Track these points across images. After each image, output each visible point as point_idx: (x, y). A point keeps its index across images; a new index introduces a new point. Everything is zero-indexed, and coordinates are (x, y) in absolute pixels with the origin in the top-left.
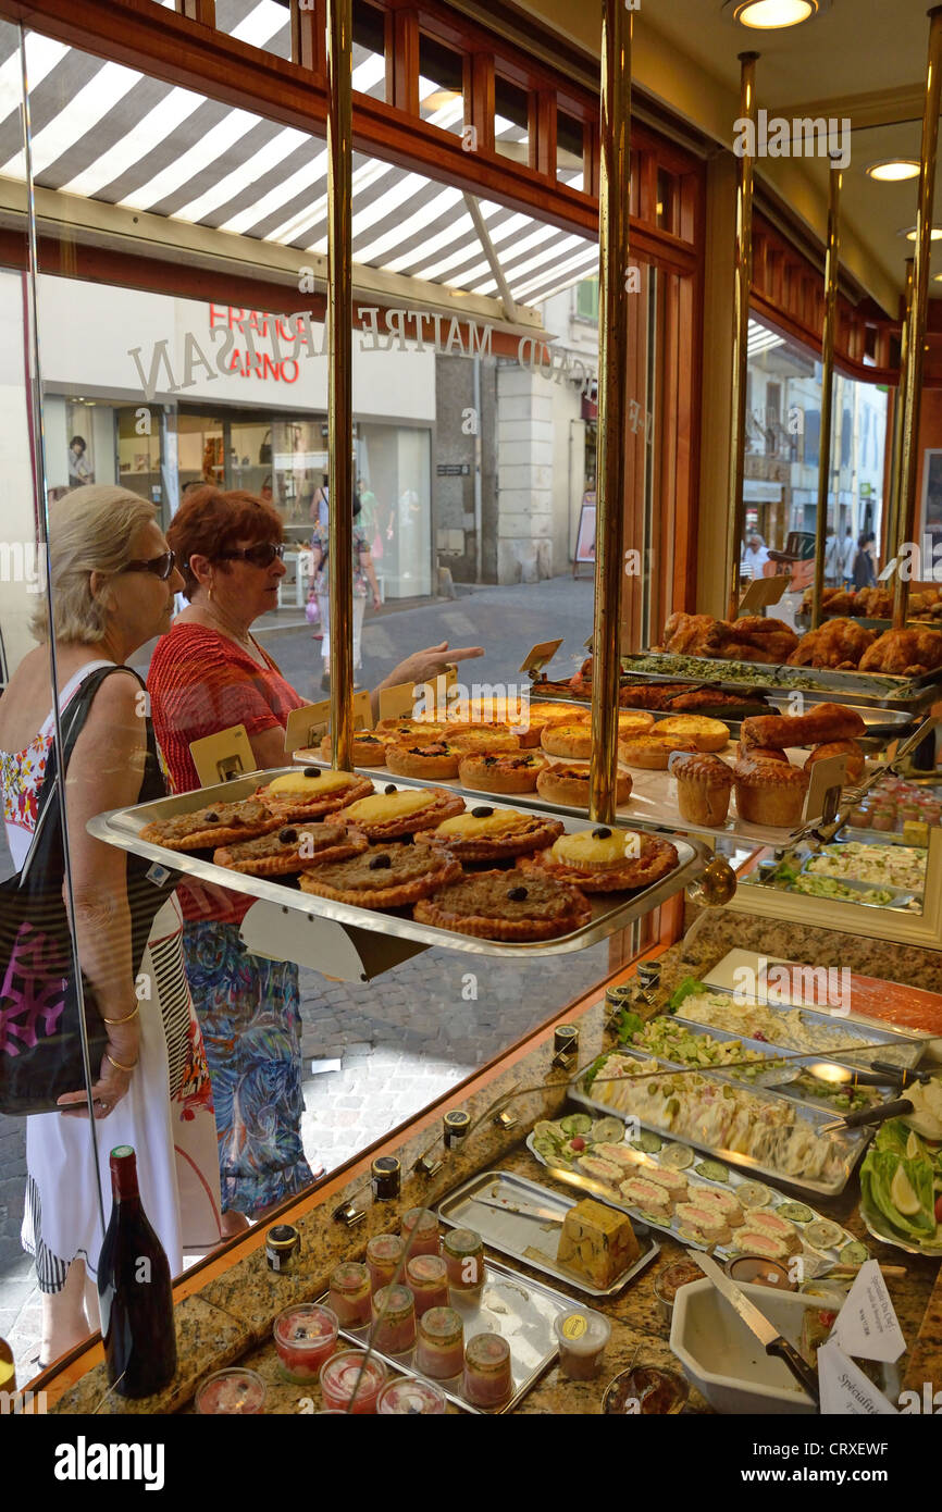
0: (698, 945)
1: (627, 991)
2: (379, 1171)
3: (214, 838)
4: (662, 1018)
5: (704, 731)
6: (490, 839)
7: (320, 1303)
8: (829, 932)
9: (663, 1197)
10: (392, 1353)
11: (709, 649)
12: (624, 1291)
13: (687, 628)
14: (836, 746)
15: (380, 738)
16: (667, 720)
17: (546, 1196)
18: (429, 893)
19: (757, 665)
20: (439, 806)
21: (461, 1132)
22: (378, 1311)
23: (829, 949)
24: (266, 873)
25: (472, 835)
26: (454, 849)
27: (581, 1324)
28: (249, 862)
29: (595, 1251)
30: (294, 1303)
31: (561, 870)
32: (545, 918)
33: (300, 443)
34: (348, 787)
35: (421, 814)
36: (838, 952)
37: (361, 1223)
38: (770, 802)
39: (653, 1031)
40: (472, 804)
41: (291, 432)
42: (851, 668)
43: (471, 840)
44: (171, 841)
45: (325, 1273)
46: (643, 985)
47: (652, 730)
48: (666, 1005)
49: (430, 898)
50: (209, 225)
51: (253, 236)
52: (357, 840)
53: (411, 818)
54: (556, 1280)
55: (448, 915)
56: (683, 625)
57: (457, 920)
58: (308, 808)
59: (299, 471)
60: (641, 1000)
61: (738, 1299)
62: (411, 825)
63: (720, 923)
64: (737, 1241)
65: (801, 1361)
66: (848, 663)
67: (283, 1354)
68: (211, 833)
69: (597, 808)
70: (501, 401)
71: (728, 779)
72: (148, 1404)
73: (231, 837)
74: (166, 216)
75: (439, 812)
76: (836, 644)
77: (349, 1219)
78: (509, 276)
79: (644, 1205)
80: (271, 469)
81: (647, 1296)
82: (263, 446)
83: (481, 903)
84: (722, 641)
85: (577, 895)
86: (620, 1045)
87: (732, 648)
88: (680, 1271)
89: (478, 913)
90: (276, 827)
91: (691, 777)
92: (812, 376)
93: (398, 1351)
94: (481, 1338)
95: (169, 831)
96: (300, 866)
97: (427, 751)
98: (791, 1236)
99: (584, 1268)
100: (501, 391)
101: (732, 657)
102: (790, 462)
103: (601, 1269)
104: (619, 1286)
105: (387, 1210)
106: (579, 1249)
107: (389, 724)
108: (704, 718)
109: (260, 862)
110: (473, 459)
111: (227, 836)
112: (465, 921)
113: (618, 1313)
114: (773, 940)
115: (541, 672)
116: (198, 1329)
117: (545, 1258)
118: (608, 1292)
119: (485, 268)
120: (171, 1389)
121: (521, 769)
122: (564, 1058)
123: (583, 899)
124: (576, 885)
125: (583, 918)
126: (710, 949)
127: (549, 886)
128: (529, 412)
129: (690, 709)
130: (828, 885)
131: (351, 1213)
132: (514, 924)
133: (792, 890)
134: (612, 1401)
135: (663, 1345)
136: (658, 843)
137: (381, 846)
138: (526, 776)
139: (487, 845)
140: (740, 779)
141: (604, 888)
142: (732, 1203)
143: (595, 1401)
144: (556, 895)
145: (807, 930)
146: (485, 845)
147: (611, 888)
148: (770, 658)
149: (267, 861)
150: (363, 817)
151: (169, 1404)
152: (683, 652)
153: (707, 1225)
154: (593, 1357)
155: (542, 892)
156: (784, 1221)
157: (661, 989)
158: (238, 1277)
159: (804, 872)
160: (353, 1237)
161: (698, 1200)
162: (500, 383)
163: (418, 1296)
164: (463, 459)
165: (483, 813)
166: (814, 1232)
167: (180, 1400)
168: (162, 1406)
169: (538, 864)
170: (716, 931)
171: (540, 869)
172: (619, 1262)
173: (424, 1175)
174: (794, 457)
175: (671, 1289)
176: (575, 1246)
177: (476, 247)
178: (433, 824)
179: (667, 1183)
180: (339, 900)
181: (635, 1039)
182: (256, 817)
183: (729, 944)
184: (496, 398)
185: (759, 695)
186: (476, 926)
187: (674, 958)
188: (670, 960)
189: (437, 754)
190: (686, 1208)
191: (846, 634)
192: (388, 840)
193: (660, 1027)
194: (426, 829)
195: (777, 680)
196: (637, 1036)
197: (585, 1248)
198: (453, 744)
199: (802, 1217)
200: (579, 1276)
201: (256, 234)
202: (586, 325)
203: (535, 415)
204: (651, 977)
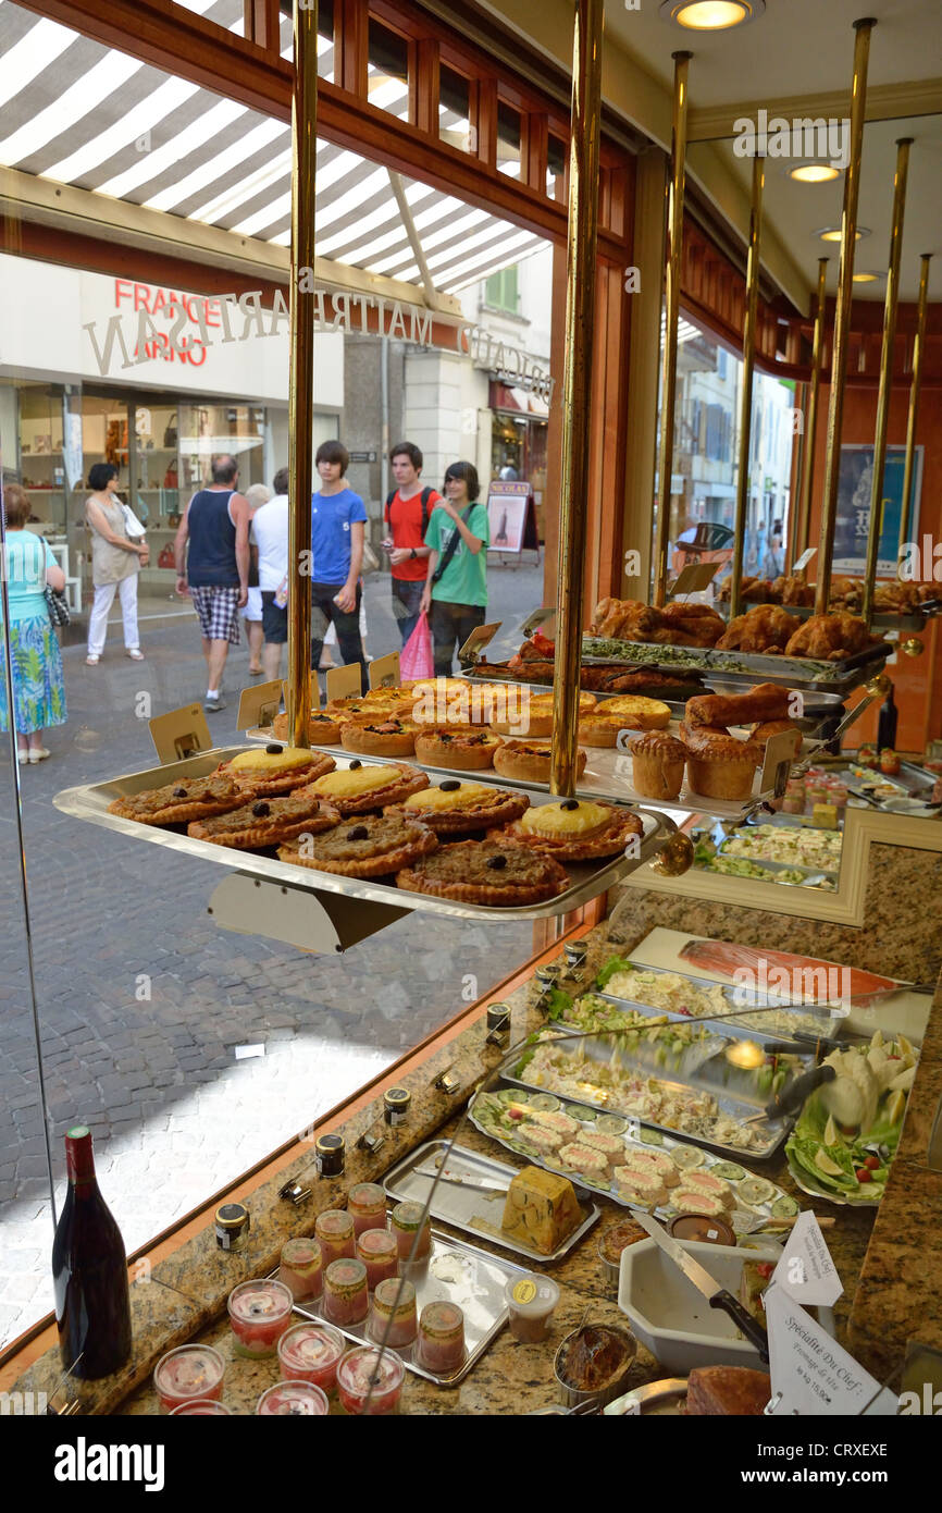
0: (621, 925)
1: (556, 970)
2: (324, 1148)
3: (187, 812)
4: (590, 995)
5: (647, 712)
6: (460, 811)
7: (272, 1278)
8: (748, 910)
9: (601, 1161)
10: (345, 1325)
11: (640, 634)
12: (568, 1256)
13: (619, 613)
14: (777, 725)
15: (331, 717)
16: (610, 701)
17: (488, 1166)
18: (411, 862)
19: (688, 649)
20: (406, 781)
21: (401, 1108)
22: (331, 1283)
23: (748, 927)
24: (245, 845)
25: (443, 808)
26: (427, 821)
27: (530, 1289)
28: (226, 835)
29: (540, 1218)
30: (246, 1280)
31: (532, 841)
32: (528, 884)
33: (206, 427)
34: (310, 764)
35: (389, 788)
36: (757, 929)
37: (307, 1200)
38: (722, 774)
39: (582, 1008)
40: (437, 779)
41: (198, 416)
42: (777, 653)
43: (442, 813)
44: (143, 816)
45: (274, 1249)
46: (571, 964)
47: (596, 710)
48: (593, 983)
49: (412, 867)
50: (132, 201)
51: (177, 214)
52: (331, 814)
53: (379, 793)
54: (501, 1247)
55: (432, 883)
56: (613, 610)
57: (443, 887)
58: (273, 784)
59: (204, 456)
60: (570, 978)
61: (681, 1256)
62: (379, 800)
63: (643, 903)
64: (674, 1201)
65: (744, 1312)
66: (775, 648)
67: (238, 1330)
68: (183, 807)
69: (559, 783)
70: (409, 389)
71: (682, 754)
72: (105, 1385)
73: (204, 811)
74: (89, 190)
75: (406, 786)
76: (763, 629)
77: (295, 1196)
78: (431, 263)
79: (583, 1169)
80: (177, 452)
81: (591, 1260)
82: (168, 429)
83: (463, 871)
84: (654, 625)
85: (554, 864)
86: (550, 1022)
87: (663, 632)
88: (622, 1232)
89: (463, 880)
90: (246, 801)
91: (648, 752)
92: (715, 371)
93: (351, 1323)
94: (434, 1306)
95: (139, 806)
96: (278, 838)
97: (381, 728)
98: (725, 1193)
99: (529, 1234)
100: (410, 378)
101: (663, 641)
102: (692, 455)
103: (546, 1236)
104: (564, 1251)
105: (333, 1186)
106: (524, 1217)
107: (338, 703)
108: (646, 699)
109: (239, 834)
110: (380, 447)
111: (200, 810)
112: (451, 887)
113: (563, 1278)
114: (695, 918)
115: (480, 654)
116: (151, 1309)
117: (490, 1229)
118: (553, 1258)
119: (408, 253)
120: (127, 1369)
121: (478, 747)
122: (498, 1036)
123: (561, 867)
124: (551, 854)
125: (562, 883)
126: (632, 928)
127: (524, 855)
128: (437, 400)
129: (632, 690)
130: (743, 868)
131: (297, 1190)
132: (500, 890)
133: (708, 870)
134: (564, 1360)
135: (610, 1306)
136: (622, 815)
137: (354, 819)
138: (483, 752)
139: (459, 817)
140: (693, 754)
141: (576, 857)
142: (669, 1165)
143: (546, 1361)
144: (533, 863)
145: (727, 908)
146: (456, 817)
147: (583, 856)
148: (699, 643)
149: (246, 833)
150: (330, 791)
151: (125, 1384)
152: (616, 636)
153: (646, 1187)
154: (542, 1320)
155: (519, 860)
156: (719, 1179)
157: (588, 968)
158: (187, 1257)
159: (719, 853)
160: (300, 1213)
161: (635, 1163)
162: (408, 371)
163: (369, 1268)
164: (370, 446)
165: (452, 787)
166: (747, 1189)
167: (137, 1379)
168: (119, 1385)
169: (510, 835)
170: (639, 911)
171: (513, 840)
172: (563, 1226)
173: (367, 1151)
174: (695, 450)
175: (616, 1251)
176: (520, 1214)
177: (400, 233)
178: (401, 798)
179: (605, 1148)
180: (323, 870)
181: (565, 1016)
182: (226, 791)
183: (651, 924)
184: (404, 386)
185: (695, 676)
186: (464, 892)
187: (599, 938)
188: (595, 939)
189: (391, 732)
190: (625, 1171)
191: (772, 620)
192: (362, 813)
193: (589, 1004)
194: (395, 803)
195: (708, 662)
196: (566, 1012)
197: (529, 1215)
198: (406, 722)
199: (734, 1175)
200: (524, 1243)
201: (179, 212)
202: (494, 314)
203: (442, 403)
204: (578, 956)
